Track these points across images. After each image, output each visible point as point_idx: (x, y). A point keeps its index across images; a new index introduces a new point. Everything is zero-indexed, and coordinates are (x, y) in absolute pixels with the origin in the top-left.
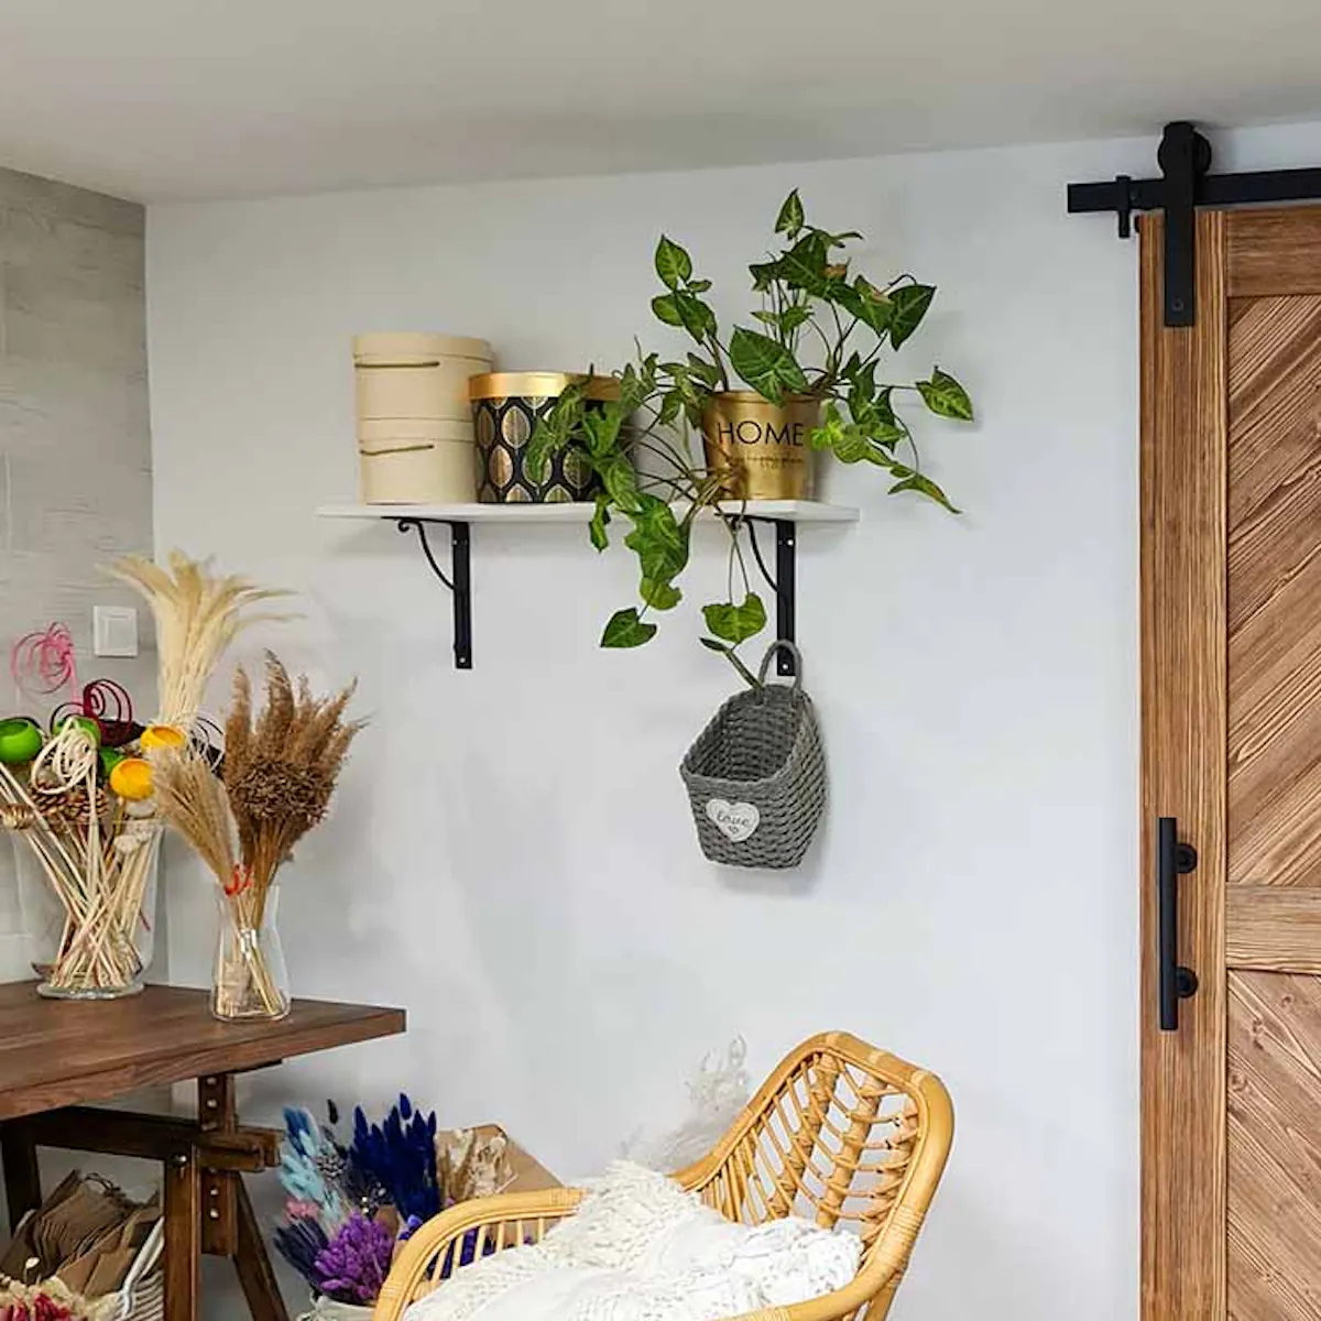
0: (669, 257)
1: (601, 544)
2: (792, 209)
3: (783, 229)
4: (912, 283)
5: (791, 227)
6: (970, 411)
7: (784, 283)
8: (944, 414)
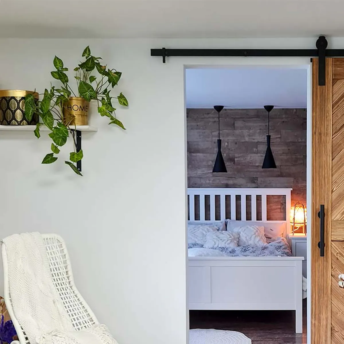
0: (57, 61)
1: (38, 136)
2: (87, 51)
3: (84, 56)
4: (115, 71)
5: (86, 55)
6: (128, 104)
7: (85, 69)
8: (122, 105)
